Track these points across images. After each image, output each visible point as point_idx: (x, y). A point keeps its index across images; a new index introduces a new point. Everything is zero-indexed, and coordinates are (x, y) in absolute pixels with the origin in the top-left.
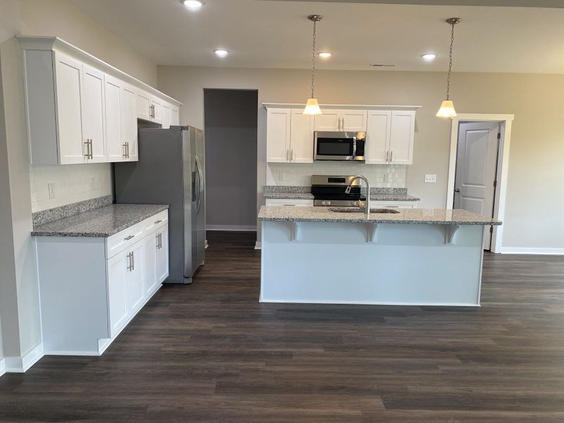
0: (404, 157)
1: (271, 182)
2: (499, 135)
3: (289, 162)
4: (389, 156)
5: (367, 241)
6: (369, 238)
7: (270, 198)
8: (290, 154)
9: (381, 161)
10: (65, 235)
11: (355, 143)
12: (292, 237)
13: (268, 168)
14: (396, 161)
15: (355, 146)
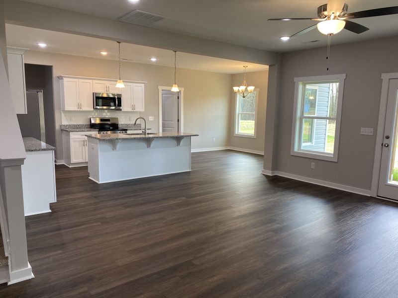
0: (140, 108)
1: (65, 122)
2: (178, 97)
3: (79, 110)
4: (133, 107)
5: (148, 147)
6: (149, 146)
7: (73, 131)
8: (79, 106)
9: (130, 110)
10: (32, 151)
11: (117, 100)
12: (114, 148)
13: (62, 114)
14: (137, 109)
15: (117, 102)
